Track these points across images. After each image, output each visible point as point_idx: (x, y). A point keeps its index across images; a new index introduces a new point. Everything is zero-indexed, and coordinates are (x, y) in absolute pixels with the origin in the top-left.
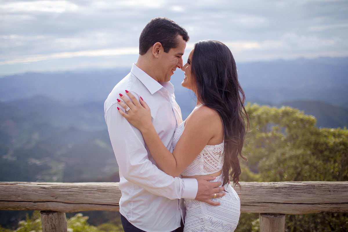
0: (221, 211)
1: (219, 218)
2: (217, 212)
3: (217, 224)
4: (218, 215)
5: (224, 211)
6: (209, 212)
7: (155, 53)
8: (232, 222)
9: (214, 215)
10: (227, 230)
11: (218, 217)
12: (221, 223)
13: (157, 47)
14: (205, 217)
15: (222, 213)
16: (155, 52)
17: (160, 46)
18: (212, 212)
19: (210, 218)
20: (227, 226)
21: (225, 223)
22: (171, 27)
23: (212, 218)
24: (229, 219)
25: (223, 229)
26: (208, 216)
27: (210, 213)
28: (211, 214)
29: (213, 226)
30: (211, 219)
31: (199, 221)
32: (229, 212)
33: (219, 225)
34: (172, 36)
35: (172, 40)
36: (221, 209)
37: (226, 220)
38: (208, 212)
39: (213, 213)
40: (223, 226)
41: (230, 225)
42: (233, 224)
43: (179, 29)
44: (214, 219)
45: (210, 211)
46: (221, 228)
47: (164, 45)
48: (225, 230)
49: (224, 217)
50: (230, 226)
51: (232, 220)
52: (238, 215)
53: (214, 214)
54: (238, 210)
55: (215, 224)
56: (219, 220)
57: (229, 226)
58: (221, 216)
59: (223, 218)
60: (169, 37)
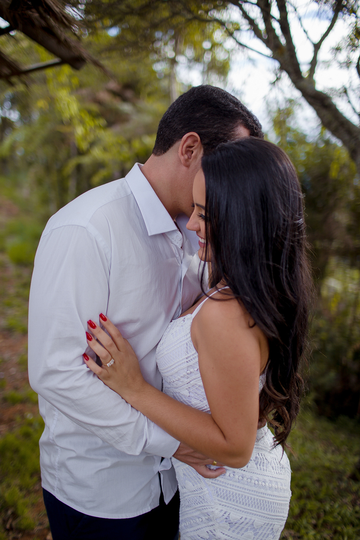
0: (248, 495)
1: (245, 510)
2: (239, 499)
3: (242, 526)
4: (243, 506)
5: (253, 497)
6: (222, 500)
7: (182, 154)
8: (273, 517)
9: (234, 506)
10: (266, 536)
11: (243, 510)
12: (251, 523)
13: (189, 142)
14: (213, 510)
15: (250, 501)
16: (184, 152)
17: (196, 141)
18: (227, 499)
19: (225, 513)
20: (263, 528)
21: (259, 521)
22: (229, 105)
23: (229, 512)
24: (266, 512)
25: (255, 534)
26: (220, 508)
27: (224, 501)
28: (227, 505)
29: (232, 529)
30: (227, 514)
31: (204, 518)
32: (267, 496)
33: (246, 527)
34: (225, 125)
35: (225, 134)
36: (246, 491)
37: (260, 514)
38: (220, 499)
39: (230, 502)
40: (256, 528)
41: (269, 525)
42: (276, 523)
43: (245, 114)
44: (235, 516)
45: (224, 498)
46: (251, 533)
47: (206, 141)
48: (261, 536)
49: (255, 509)
50: (271, 527)
51: (273, 514)
52: (287, 501)
53: (233, 503)
54: (284, 490)
55: (237, 525)
56: (244, 517)
57: (268, 527)
58: (249, 508)
59: (252, 512)
60: (219, 125)
